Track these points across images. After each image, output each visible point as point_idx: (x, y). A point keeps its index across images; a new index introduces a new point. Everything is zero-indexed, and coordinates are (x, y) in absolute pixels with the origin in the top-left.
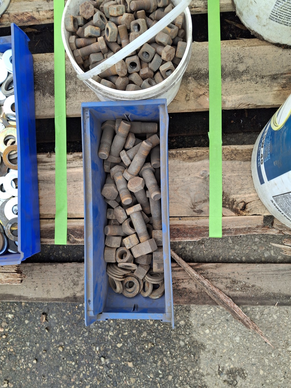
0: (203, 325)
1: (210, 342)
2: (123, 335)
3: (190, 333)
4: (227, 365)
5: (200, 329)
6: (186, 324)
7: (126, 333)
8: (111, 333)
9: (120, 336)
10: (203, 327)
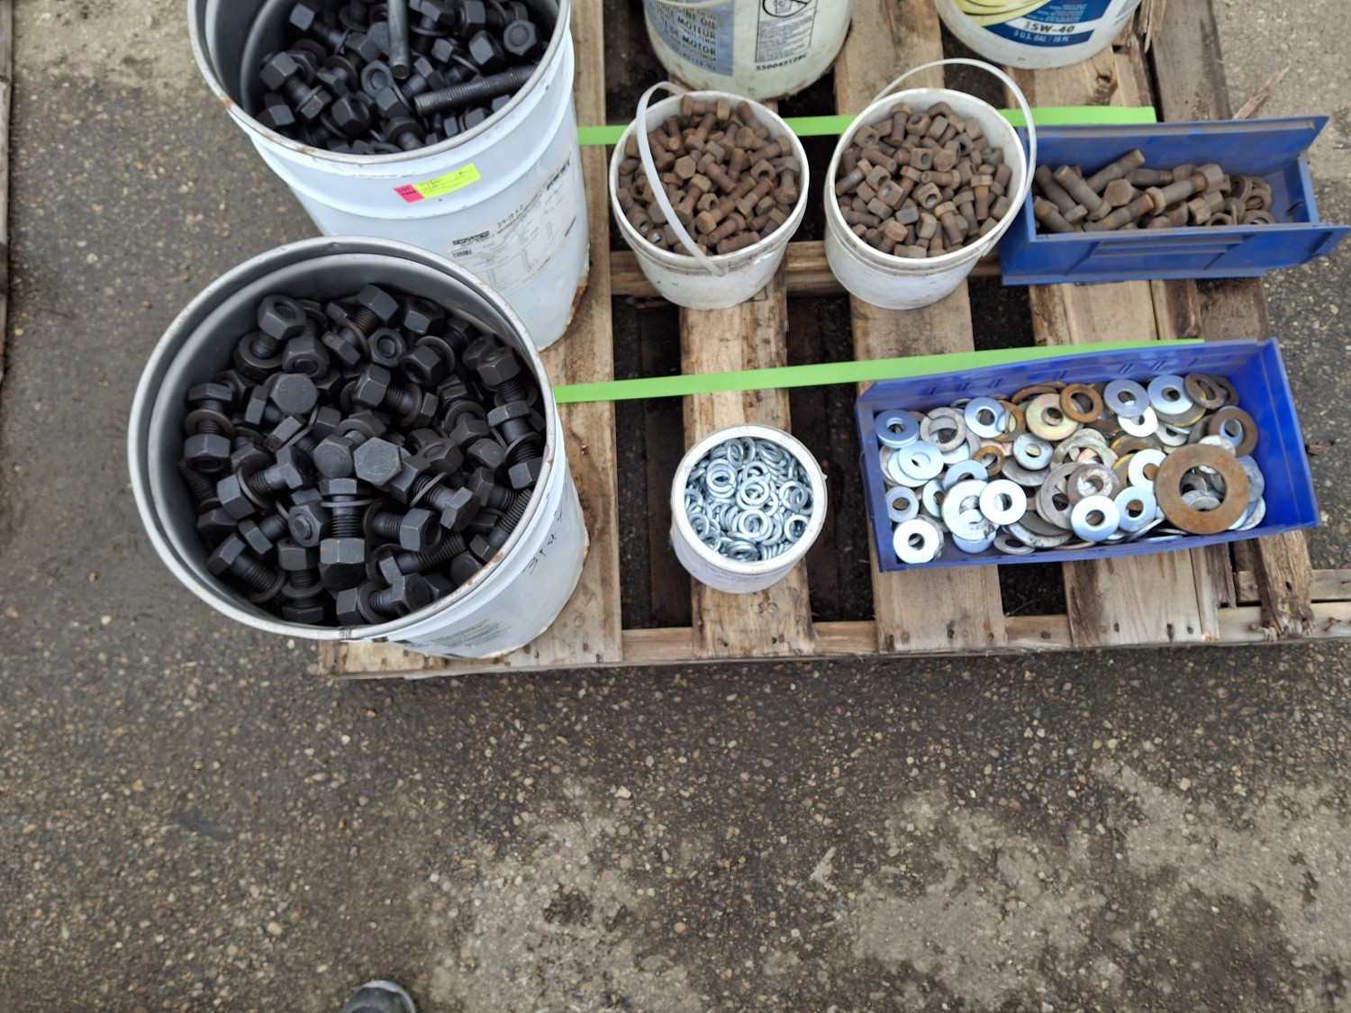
2: (1315, 304)
7: (1311, 298)
8: (1316, 325)
9: (1317, 309)
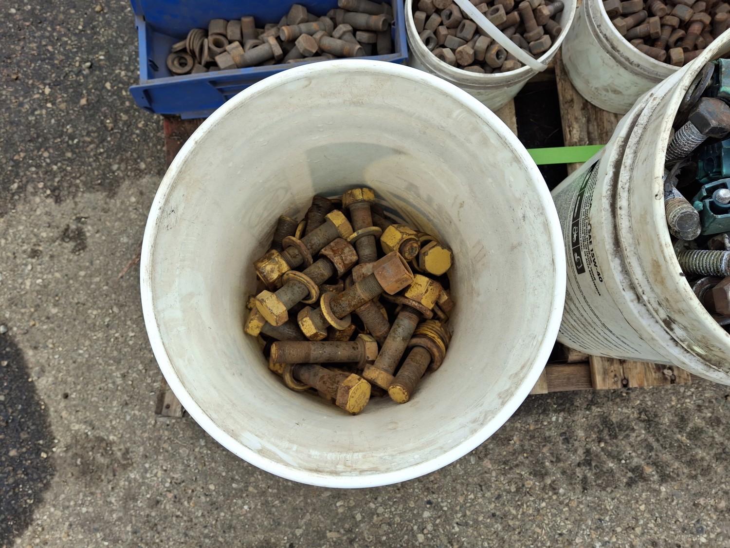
0: (142, 193)
1: (118, 204)
3: (129, 176)
4: (89, 227)
5: (136, 190)
6: (141, 171)
10: (138, 194)
